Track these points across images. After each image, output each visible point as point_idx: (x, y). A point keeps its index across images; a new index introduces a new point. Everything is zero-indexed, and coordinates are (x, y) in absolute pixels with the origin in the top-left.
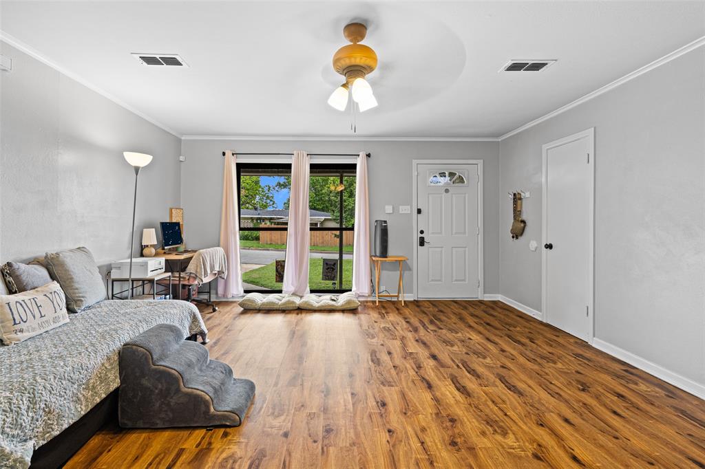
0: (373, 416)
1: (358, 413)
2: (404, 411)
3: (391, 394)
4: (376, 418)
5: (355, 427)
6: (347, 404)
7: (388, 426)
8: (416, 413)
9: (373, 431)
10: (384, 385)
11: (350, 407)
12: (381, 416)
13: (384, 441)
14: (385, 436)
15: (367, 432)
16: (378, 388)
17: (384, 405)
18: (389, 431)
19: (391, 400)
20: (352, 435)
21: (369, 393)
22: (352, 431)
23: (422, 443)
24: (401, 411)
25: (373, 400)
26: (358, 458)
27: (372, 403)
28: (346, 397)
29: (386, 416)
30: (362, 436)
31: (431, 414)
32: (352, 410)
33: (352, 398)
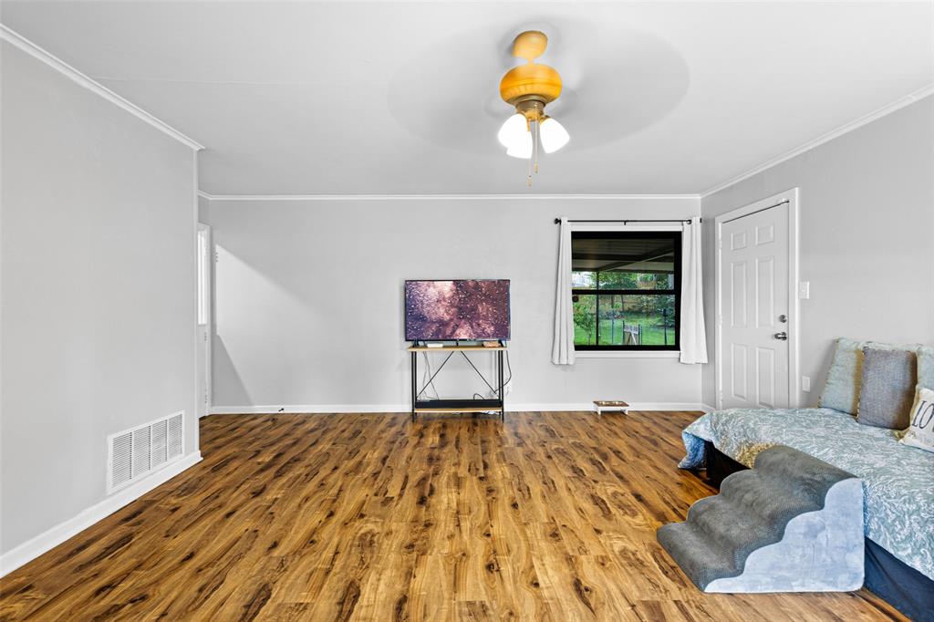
0: (505, 551)
1: (524, 556)
2: (464, 558)
3: (476, 585)
4: (502, 549)
5: (527, 539)
6: (542, 567)
7: (489, 540)
8: (450, 555)
9: (506, 535)
10: (483, 605)
11: (537, 563)
12: (495, 552)
13: (495, 527)
14: (494, 531)
15: (513, 534)
16: (494, 597)
17: (489, 567)
18: (489, 535)
19: (476, 574)
20: (528, 532)
21: (509, 588)
22: (529, 535)
23: (458, 525)
24: (468, 557)
25: (505, 574)
26: (521, 514)
27: (507, 570)
28: (546, 578)
29: (489, 551)
30: (518, 531)
31: (431, 554)
32: (534, 559)
33: (535, 578)
